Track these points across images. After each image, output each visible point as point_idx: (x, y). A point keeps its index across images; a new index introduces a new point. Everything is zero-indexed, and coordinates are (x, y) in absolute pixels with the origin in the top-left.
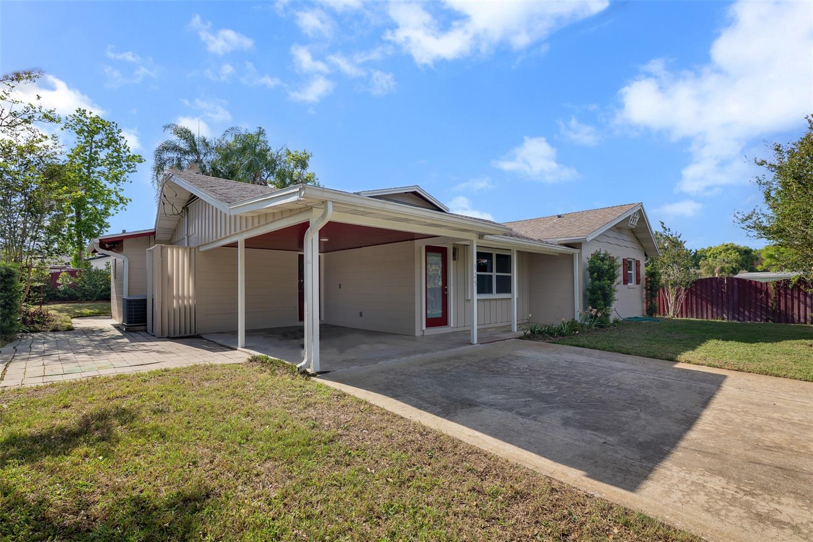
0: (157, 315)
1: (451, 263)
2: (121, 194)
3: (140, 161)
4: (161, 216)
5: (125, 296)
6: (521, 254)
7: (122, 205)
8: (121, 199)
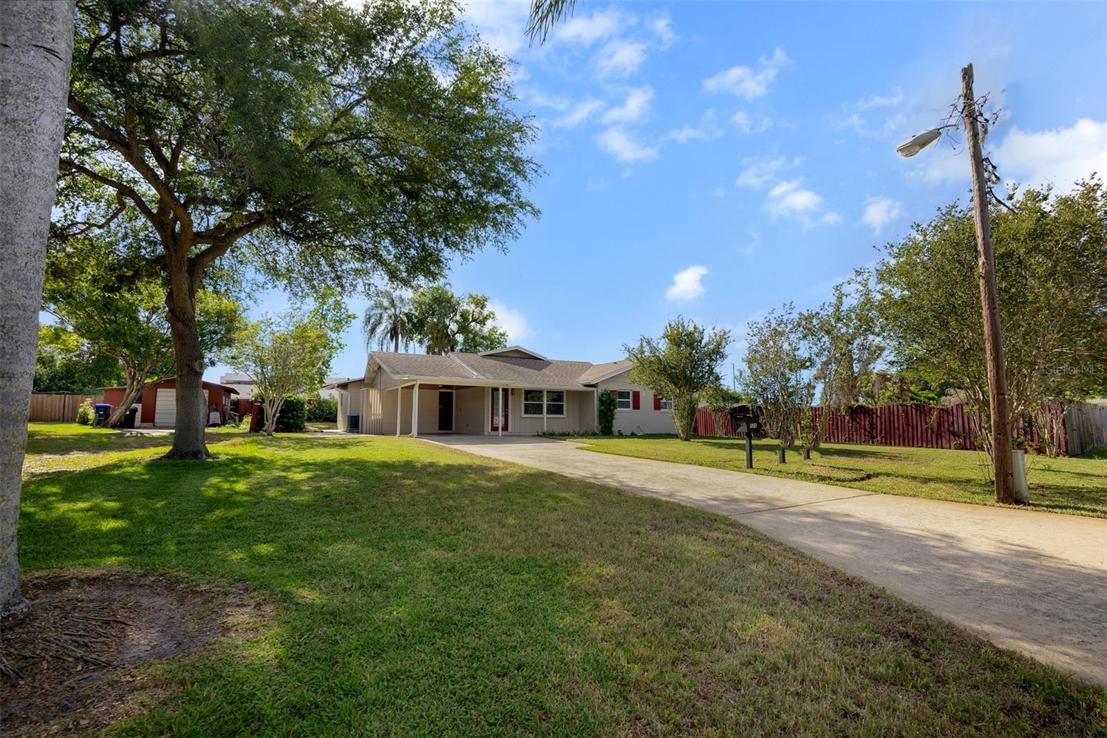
0: (364, 423)
1: (510, 397)
2: (340, 341)
3: (355, 318)
4: (368, 371)
5: (348, 414)
6: (568, 392)
7: (340, 350)
8: (340, 345)
